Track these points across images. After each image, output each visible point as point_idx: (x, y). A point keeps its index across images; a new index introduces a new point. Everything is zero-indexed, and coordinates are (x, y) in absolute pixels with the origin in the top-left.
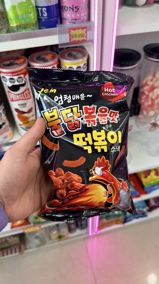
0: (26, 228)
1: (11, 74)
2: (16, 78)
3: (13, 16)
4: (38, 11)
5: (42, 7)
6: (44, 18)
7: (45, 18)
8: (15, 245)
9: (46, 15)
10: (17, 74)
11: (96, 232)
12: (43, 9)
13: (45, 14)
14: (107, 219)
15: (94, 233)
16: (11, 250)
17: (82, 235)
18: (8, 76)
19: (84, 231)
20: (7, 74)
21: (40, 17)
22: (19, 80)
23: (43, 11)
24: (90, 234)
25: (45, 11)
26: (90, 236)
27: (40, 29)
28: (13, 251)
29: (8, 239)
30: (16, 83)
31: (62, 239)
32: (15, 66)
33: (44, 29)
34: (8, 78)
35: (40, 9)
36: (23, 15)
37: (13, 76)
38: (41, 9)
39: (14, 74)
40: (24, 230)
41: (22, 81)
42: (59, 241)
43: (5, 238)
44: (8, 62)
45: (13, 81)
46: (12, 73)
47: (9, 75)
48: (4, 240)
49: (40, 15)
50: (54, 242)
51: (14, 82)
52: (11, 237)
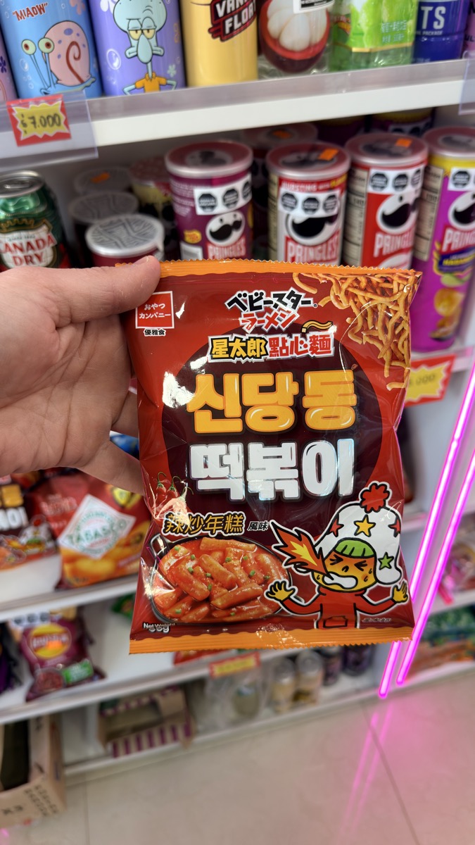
0: (220, 662)
1: (314, 187)
2: (322, 197)
3: (371, 24)
4: (420, 14)
5: (435, 5)
6: (432, 33)
7: (436, 33)
8: (174, 716)
9: (442, 26)
10: (327, 186)
11: (400, 683)
12: (439, 9)
13: (439, 25)
14: (434, 645)
15: (395, 687)
16: (162, 733)
17: (358, 691)
18: (303, 191)
19: (362, 681)
20: (302, 186)
21: (422, 30)
22: (328, 205)
23: (437, 16)
24: (383, 690)
25: (443, 15)
26: (383, 695)
27: (415, 62)
28: (168, 735)
29: (157, 697)
30: (320, 213)
31: (302, 701)
32: (318, 166)
33: (424, 62)
34: (301, 196)
35: (427, 9)
36: (391, 23)
37: (318, 190)
38: (431, 8)
39: (321, 187)
40: (211, 668)
41: (333, 209)
42: (292, 708)
43: (149, 693)
44: (293, 158)
45: (312, 205)
46: (319, 183)
47: (309, 187)
48: (145, 700)
49: (425, 26)
50: (277, 712)
51: (314, 210)
52: (168, 692)
